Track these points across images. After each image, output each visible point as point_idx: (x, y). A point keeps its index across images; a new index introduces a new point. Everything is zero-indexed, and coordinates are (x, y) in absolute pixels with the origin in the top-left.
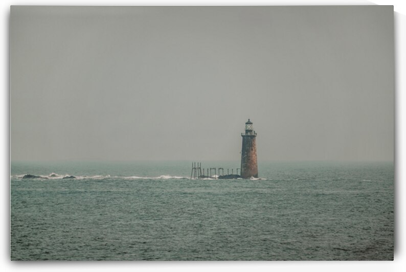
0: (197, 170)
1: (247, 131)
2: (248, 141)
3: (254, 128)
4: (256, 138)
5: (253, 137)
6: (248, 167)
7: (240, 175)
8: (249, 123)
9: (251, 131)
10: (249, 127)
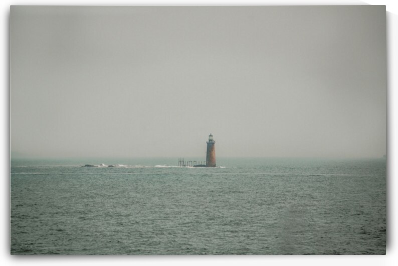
0: (182, 162)
1: (210, 140)
2: (211, 146)
3: (214, 138)
4: (215, 144)
5: (213, 144)
6: (210, 160)
7: (205, 164)
8: (211, 136)
9: (212, 140)
10: (211, 138)
